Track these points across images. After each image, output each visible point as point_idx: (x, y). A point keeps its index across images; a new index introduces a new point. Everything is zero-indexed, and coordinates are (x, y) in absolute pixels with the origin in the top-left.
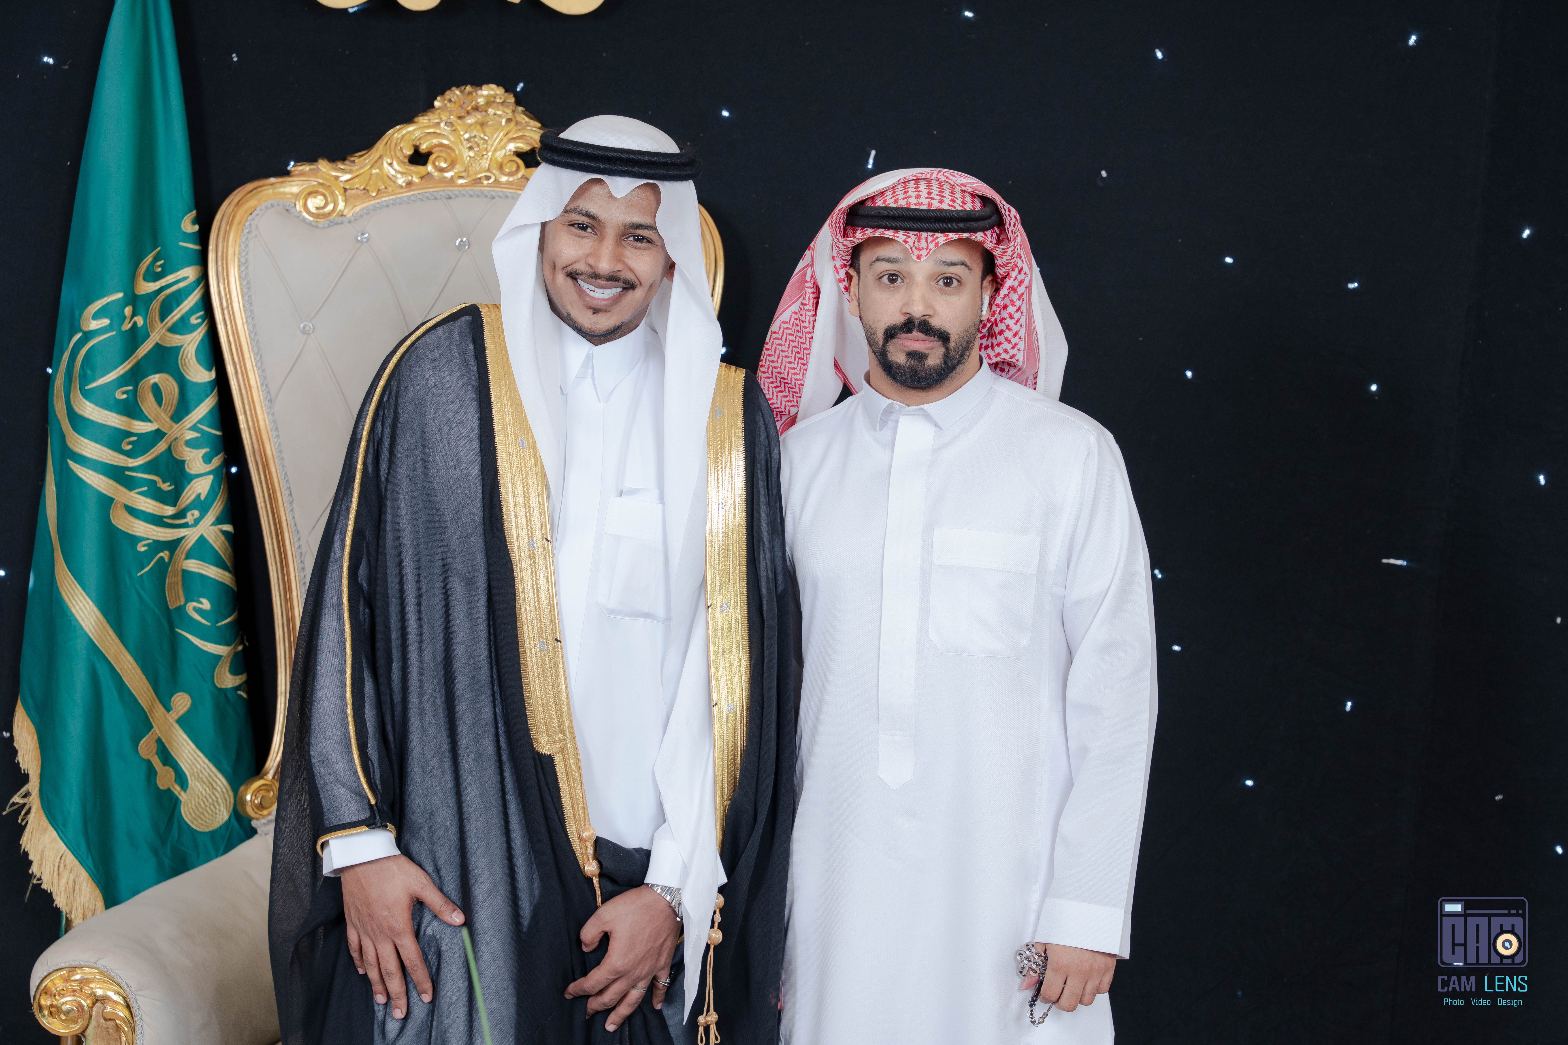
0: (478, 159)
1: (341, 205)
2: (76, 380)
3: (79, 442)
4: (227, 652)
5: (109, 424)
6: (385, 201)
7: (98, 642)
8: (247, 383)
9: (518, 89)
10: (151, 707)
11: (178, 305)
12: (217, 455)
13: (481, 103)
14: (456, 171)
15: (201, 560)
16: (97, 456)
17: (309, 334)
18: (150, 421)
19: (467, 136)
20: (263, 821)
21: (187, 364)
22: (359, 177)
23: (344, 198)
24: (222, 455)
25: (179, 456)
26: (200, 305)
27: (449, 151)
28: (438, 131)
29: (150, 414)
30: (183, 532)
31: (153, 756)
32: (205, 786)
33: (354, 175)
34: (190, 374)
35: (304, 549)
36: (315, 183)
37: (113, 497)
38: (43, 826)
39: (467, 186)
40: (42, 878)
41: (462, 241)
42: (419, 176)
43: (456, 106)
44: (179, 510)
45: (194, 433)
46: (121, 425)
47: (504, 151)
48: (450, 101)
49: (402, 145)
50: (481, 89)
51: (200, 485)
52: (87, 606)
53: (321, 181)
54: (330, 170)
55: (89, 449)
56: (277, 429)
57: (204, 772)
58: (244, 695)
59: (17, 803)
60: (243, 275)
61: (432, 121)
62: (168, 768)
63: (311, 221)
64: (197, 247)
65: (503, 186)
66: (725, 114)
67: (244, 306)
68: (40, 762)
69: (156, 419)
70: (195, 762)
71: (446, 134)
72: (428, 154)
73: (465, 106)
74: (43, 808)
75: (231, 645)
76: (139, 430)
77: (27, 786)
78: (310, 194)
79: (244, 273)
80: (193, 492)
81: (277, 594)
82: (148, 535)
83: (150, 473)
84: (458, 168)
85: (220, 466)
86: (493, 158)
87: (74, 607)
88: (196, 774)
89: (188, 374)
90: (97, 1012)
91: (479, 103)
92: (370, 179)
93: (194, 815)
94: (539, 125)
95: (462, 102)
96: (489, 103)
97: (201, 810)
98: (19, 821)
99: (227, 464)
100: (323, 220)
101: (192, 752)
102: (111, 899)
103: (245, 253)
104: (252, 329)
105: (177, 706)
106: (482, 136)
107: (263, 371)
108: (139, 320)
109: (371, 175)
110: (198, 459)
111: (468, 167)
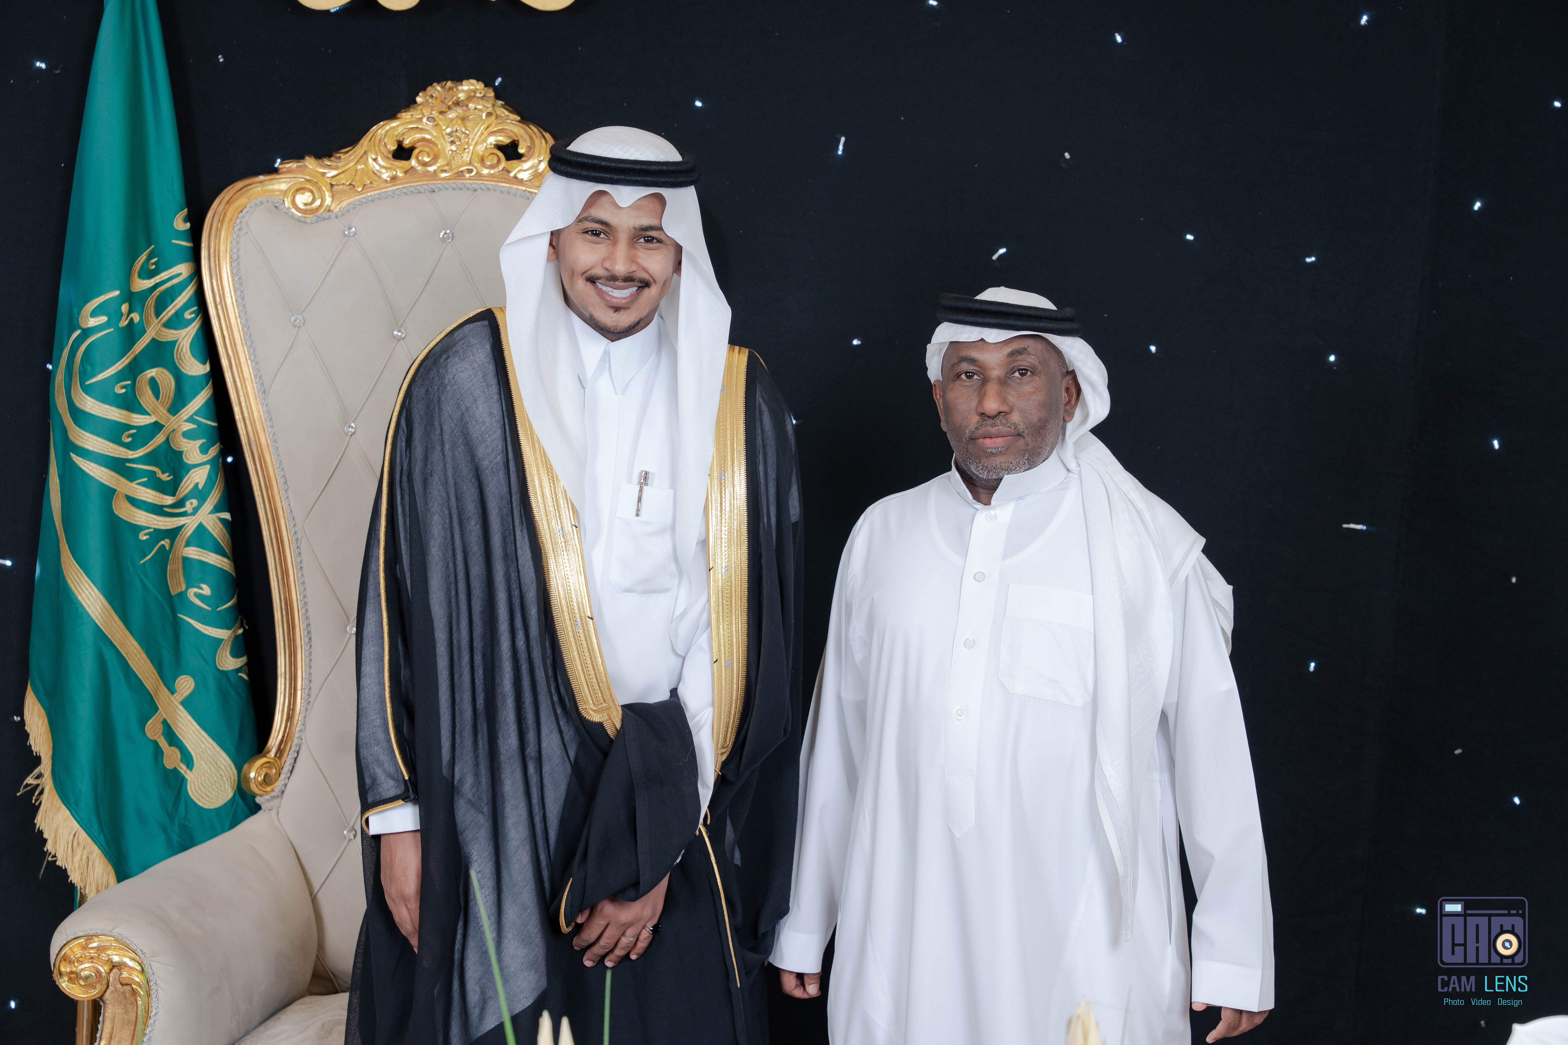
0: (460, 152)
1: (328, 200)
2: (76, 375)
3: (81, 435)
4: (228, 636)
5: (109, 417)
6: (371, 195)
7: (104, 628)
8: (241, 375)
9: (497, 84)
10: (157, 689)
11: (173, 301)
12: (213, 446)
13: (462, 98)
14: (439, 165)
15: (200, 548)
16: (99, 449)
17: (300, 327)
18: (149, 414)
19: (449, 130)
20: (267, 797)
21: (183, 358)
22: (345, 173)
23: (331, 194)
24: (218, 444)
25: (177, 448)
26: (194, 300)
27: (431, 145)
28: (420, 126)
29: (148, 407)
30: (183, 521)
31: (159, 737)
32: (210, 765)
33: (340, 171)
34: (186, 367)
35: (299, 536)
36: (303, 180)
37: (116, 488)
38: (56, 805)
39: (449, 179)
40: (57, 855)
41: (446, 233)
42: (403, 171)
43: (437, 101)
44: (178, 499)
45: (191, 424)
46: (121, 418)
47: (485, 145)
48: (432, 96)
49: (386, 140)
50: (462, 85)
51: (196, 475)
52: (92, 593)
53: (308, 178)
54: (316, 167)
55: (91, 442)
56: (271, 419)
57: (209, 752)
58: (245, 677)
59: (31, 784)
60: (235, 271)
61: (414, 116)
62: (174, 748)
63: (299, 217)
64: (190, 245)
65: (484, 178)
66: (698, 104)
67: (237, 301)
68: (51, 745)
69: (154, 411)
70: (199, 742)
71: (429, 129)
72: (412, 149)
73: (446, 101)
74: (56, 789)
75: (231, 629)
76: (139, 422)
77: (39, 767)
78: (298, 190)
79: (236, 269)
80: (191, 482)
81: (275, 578)
82: (148, 524)
83: (149, 465)
84: (441, 162)
85: (216, 456)
86: (475, 152)
87: (81, 595)
88: (202, 754)
89: (183, 367)
90: (114, 979)
91: (459, 98)
92: (355, 175)
93: (200, 792)
94: (519, 118)
95: (443, 98)
96: (471, 97)
97: (207, 787)
98: (33, 802)
99: (223, 454)
100: (311, 216)
101: (196, 732)
102: (122, 875)
103: (236, 250)
104: (244, 324)
105: (181, 689)
106: (464, 130)
107: (257, 363)
108: (135, 316)
109: (357, 170)
110: (195, 449)
111: (451, 160)
